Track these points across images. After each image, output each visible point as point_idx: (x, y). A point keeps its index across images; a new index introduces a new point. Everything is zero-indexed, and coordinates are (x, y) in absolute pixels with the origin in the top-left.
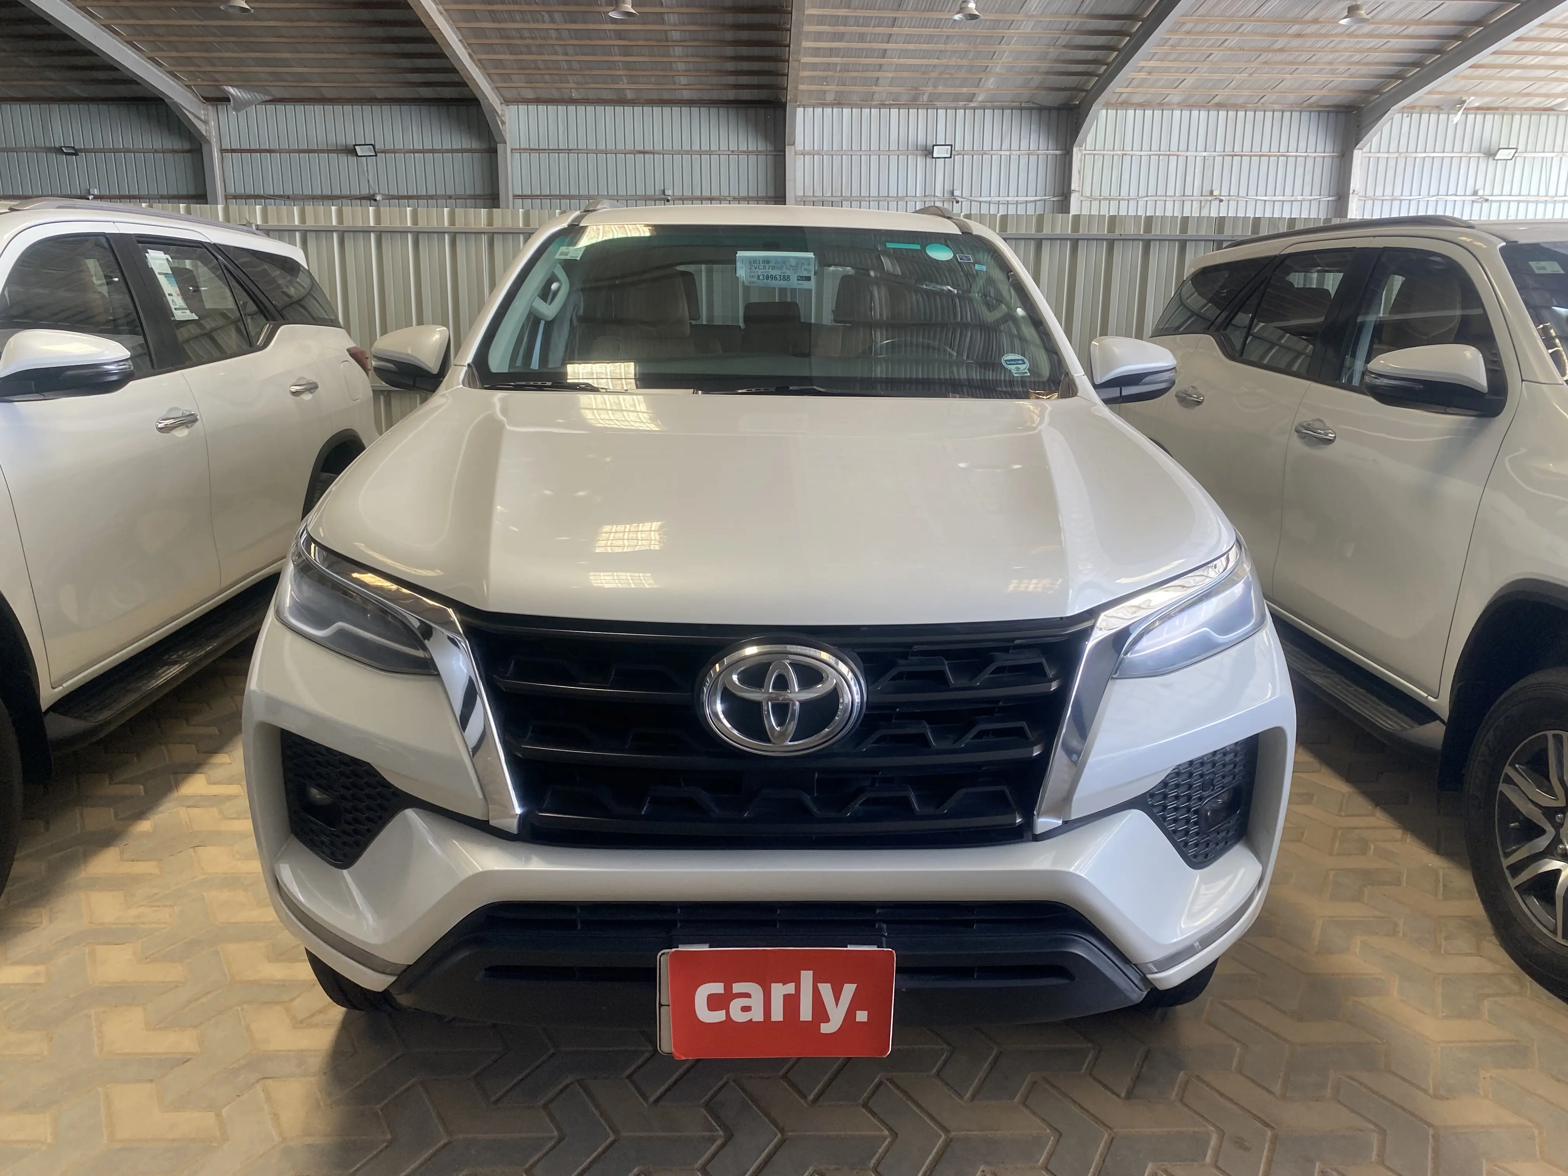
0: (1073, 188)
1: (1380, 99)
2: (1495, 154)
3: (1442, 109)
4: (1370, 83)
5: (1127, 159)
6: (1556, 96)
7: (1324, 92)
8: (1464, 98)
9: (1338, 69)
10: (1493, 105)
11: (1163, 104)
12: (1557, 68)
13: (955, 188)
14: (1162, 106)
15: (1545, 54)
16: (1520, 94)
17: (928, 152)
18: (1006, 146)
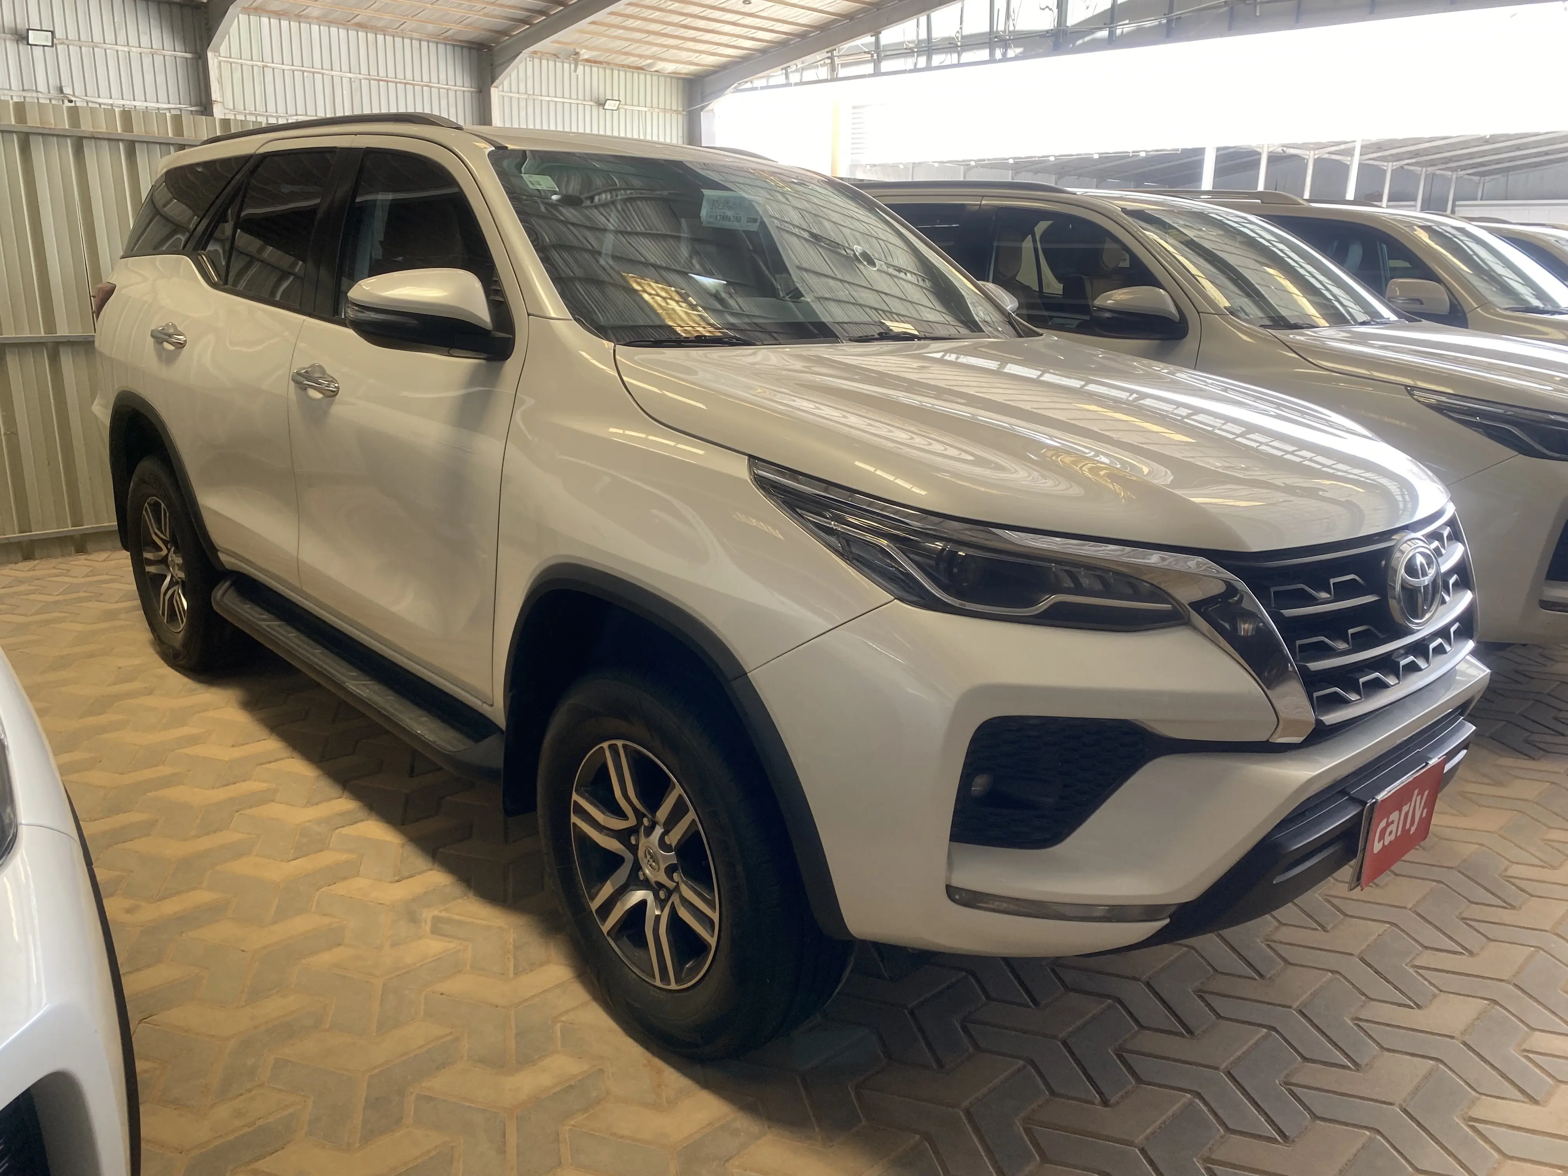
0: (213, 99)
1: (510, 40)
2: (604, 105)
3: (559, 58)
4: (500, 24)
5: (269, 73)
6: (646, 57)
7: (459, 27)
8: (578, 50)
9: (475, 6)
10: (598, 60)
11: (301, 16)
12: (649, 32)
13: (63, 84)
14: (299, 17)
15: (644, 19)
16: (620, 52)
17: (21, 37)
18: (122, 38)
